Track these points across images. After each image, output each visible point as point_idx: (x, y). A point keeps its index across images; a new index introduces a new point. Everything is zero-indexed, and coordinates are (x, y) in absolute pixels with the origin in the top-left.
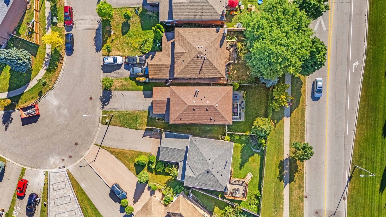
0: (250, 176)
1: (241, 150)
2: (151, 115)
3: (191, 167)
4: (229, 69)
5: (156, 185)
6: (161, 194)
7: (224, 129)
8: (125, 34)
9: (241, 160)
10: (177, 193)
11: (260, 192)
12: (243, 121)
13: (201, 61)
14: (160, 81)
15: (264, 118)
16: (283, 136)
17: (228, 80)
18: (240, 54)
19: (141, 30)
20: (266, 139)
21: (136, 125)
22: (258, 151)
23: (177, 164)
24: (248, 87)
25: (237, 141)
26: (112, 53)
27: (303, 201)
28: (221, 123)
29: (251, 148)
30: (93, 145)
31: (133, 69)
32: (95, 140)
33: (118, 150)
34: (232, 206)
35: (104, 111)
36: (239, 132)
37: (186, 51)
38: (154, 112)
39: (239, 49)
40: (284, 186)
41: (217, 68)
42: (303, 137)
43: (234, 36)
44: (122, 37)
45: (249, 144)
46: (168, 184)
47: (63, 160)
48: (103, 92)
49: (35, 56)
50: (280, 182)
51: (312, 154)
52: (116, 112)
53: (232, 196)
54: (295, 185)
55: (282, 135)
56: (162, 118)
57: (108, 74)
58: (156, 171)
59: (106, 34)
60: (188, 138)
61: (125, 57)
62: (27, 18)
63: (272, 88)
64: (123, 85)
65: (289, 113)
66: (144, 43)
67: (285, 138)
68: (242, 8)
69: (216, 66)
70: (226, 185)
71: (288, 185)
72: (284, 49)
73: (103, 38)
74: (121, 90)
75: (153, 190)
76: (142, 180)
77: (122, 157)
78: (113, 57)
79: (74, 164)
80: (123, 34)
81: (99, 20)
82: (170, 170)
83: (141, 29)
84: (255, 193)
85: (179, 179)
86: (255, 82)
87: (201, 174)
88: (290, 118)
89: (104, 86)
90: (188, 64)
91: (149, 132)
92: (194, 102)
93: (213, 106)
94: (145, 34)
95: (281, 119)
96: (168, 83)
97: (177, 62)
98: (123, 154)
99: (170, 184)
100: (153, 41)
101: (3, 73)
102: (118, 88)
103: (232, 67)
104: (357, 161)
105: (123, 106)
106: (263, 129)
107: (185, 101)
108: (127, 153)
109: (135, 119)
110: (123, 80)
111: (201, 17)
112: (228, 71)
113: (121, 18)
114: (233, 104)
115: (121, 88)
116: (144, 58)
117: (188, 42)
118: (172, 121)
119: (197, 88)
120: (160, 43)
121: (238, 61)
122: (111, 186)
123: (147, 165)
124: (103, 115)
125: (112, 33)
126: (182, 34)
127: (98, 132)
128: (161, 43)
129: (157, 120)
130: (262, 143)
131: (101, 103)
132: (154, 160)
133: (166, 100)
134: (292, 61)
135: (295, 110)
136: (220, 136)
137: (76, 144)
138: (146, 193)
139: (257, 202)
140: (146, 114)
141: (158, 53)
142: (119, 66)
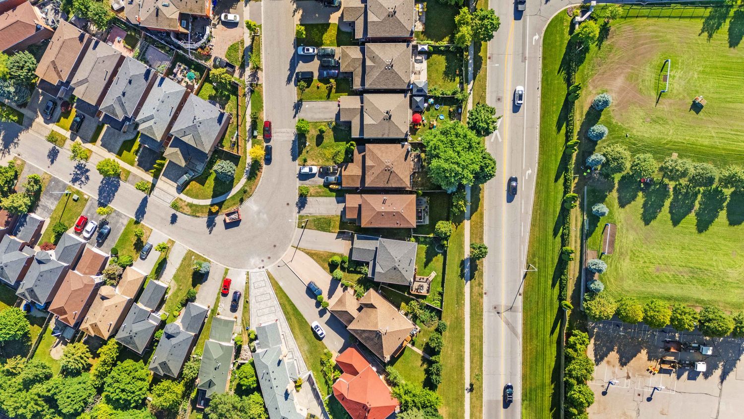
0: (433, 274)
1: (426, 251)
2: (343, 219)
3: (380, 264)
4: (413, 178)
5: (348, 283)
6: (353, 290)
7: (409, 231)
9: (426, 259)
10: (368, 289)
11: (443, 289)
12: (426, 224)
13: (388, 173)
14: (352, 189)
15: (446, 221)
16: (464, 238)
17: (413, 187)
19: (333, 142)
20: (447, 241)
21: (329, 228)
23: (367, 264)
24: (431, 193)
25: (422, 243)
26: (308, 163)
27: (482, 297)
28: (406, 226)
29: (435, 249)
30: (290, 247)
31: (327, 178)
32: (292, 242)
33: (313, 251)
34: (418, 301)
35: (300, 216)
36: (423, 234)
37: (376, 165)
38: (347, 217)
39: (423, 158)
40: (465, 283)
41: (402, 179)
42: (482, 239)
43: (418, 148)
44: (316, 148)
45: (433, 245)
46: (360, 282)
47: (263, 261)
48: (299, 198)
49: (237, 165)
50: (462, 279)
51: (486, 253)
52: (311, 216)
53: (417, 292)
54: (475, 282)
55: (463, 236)
56: (354, 222)
57: (304, 181)
58: (348, 270)
59: (301, 146)
60: (378, 240)
61: (319, 167)
62: (230, 131)
63: (451, 195)
64: (317, 192)
65: (469, 216)
66: (337, 154)
68: (425, 123)
69: (401, 177)
70: (411, 280)
71: (469, 282)
72: (456, 166)
73: (299, 149)
74: (315, 197)
75: (345, 287)
76: (336, 277)
77: (317, 257)
78: (309, 166)
79: (274, 264)
80: (318, 145)
81: (296, 133)
82: (361, 269)
83: (334, 140)
84: (437, 290)
85: (369, 275)
86: (437, 189)
87: (389, 270)
88: (470, 220)
89: (300, 193)
90: (377, 175)
91: (342, 234)
92: (383, 208)
93: (399, 212)
94: (337, 146)
95: (461, 222)
96: (358, 191)
97: (368, 174)
98: (318, 255)
100: (345, 153)
101: (207, 181)
102: (313, 194)
103: (416, 175)
104: (531, 260)
105: (317, 211)
106: (444, 231)
107: (375, 208)
108: (322, 254)
109: (328, 222)
110: (317, 188)
111: (388, 135)
112: (412, 180)
113: (317, 132)
114: (417, 210)
115: (315, 194)
116: (337, 168)
117: (378, 157)
118: (363, 225)
119: (385, 197)
121: (422, 170)
122: (307, 285)
123: (340, 264)
124: (299, 219)
125: (307, 145)
126: (372, 149)
127: (294, 236)
128: (352, 155)
129: (349, 223)
130: (444, 244)
131: (297, 209)
132: (347, 259)
133: (358, 206)
134: (465, 174)
135: (475, 213)
136: (406, 238)
137: (275, 246)
138: (339, 289)
139: (440, 297)
140: (339, 219)
141: (350, 165)
142: (313, 175)
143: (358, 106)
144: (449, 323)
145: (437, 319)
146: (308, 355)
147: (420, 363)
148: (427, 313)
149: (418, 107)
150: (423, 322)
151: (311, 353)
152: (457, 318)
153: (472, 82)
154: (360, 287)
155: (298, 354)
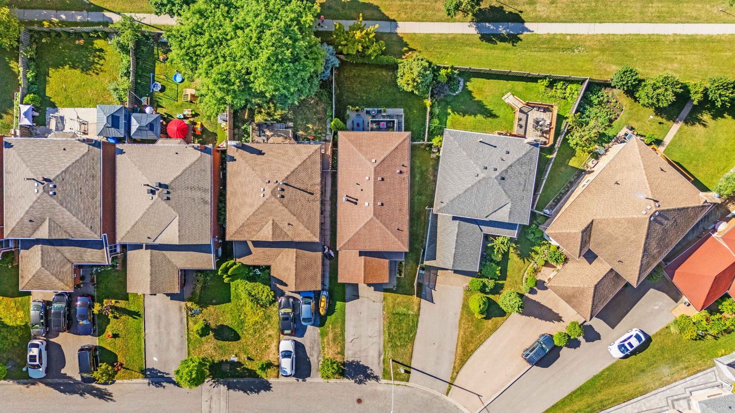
0: (509, 99)
1: (460, 114)
2: (392, 287)
3: (492, 211)
4: (305, 138)
5: (527, 279)
6: (544, 268)
7: (419, 147)
8: (238, 335)
9: (479, 115)
10: (542, 238)
11: (540, 78)
12: (404, 112)
13: (289, 191)
14: (328, 269)
15: (399, 70)
16: (434, 34)
17: (326, 141)
18: (275, 117)
19: (229, 306)
20: (439, 68)
21: (411, 316)
22: (462, 83)
23: (486, 237)
24: (338, 101)
25: (443, 124)
26: (273, 360)
28: (407, 153)
29: (456, 95)
30: (449, 399)
31: (305, 320)
32: (439, 394)
33: (458, 351)
34: (568, 132)
35: (384, 375)
36: (426, 119)
37: (271, 218)
38: (386, 281)
39: (266, 118)
40: (529, 33)
41: (302, 161)
43: (243, 128)
44: (243, 340)
45: (449, 99)
46: (525, 255)
48: (347, 378)
50: (521, 40)
52: (385, 354)
53: (548, 132)
54: (527, 12)
55: (431, 37)
56: (397, 266)
57: (312, 367)
58: (500, 278)
59: (238, 371)
60: (436, 216)
61: (281, 336)
63: (342, 57)
64: (334, 340)
65: (388, 23)
66: (255, 300)
67: (436, 32)
68: (190, 113)
69: (299, 163)
70: (528, 143)
71: (527, 25)
73: (245, 377)
74: (344, 344)
75: (536, 285)
76: (517, 304)
77: (472, 342)
78: (281, 358)
80: (237, 338)
81: (210, 383)
82: (498, 251)
83: (227, 304)
84: (543, 90)
85: (514, 234)
86: (331, 88)
87: (505, 191)
88: (398, 22)
89: (337, 376)
90: (295, 215)
91: (423, 290)
92: (367, 204)
93: (375, 168)
94: (238, 296)
95: (400, 39)
96: (330, 254)
97: (291, 236)
98: (466, 341)
99: (524, 251)
100: (250, 282)
102: (339, 350)
103: (301, 133)
105: (375, 339)
106: (419, 73)
107: (366, 221)
108: (465, 333)
109: (398, 317)
110: (325, 340)
111: (205, 190)
112: (309, 140)
113: (207, 341)
114: (372, 130)
115: (339, 344)
116: (283, 300)
117: (254, 214)
118: (403, 247)
119: (342, 199)
120: (254, 269)
121: (290, 120)
122: (529, 364)
123: (487, 296)
124: (390, 379)
125: (236, 359)
126: (238, 226)
127: (425, 388)
128: (255, 267)
129: (400, 275)
130: (446, 75)
131: (369, 381)
132: (477, 282)
133: (363, 257)
134: (289, 17)
135: (383, 11)
136: (433, 156)
138: (540, 297)
139: (560, 85)
140: (390, 296)
141: (274, 273)
142: (299, 347)
143: (145, 255)
144: (614, 67)
145: (605, 92)
146: (682, 365)
147: (698, 127)
148: (592, 111)
149: (151, 126)
150: (611, 121)
151: (677, 360)
152: (603, 50)
153: (107, 14)
154: (537, 253)
155: (678, 388)
